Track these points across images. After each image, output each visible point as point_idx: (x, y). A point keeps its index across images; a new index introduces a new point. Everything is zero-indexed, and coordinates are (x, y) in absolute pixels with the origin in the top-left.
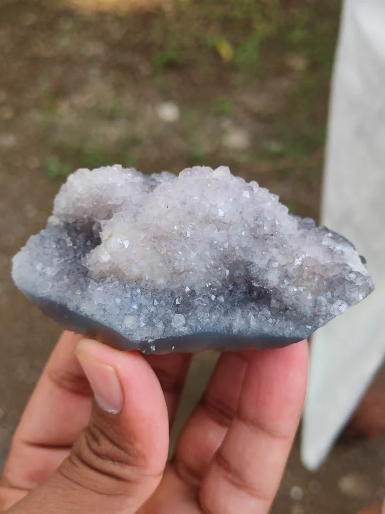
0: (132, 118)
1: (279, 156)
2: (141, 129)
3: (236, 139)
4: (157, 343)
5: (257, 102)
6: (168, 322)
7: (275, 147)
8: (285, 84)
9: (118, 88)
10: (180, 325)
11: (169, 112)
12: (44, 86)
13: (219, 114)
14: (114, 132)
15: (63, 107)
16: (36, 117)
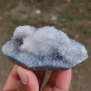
0: (29, 13)
1: (64, 22)
2: (31, 16)
3: (54, 18)
4: (35, 68)
5: (59, 9)
6: (37, 63)
7: (63, 20)
8: (66, 5)
9: (26, 6)
10: (40, 64)
11: (38, 12)
12: (9, 5)
13: (50, 12)
14: (25, 16)
15: (13, 10)
16: (7, 13)
